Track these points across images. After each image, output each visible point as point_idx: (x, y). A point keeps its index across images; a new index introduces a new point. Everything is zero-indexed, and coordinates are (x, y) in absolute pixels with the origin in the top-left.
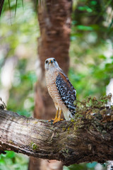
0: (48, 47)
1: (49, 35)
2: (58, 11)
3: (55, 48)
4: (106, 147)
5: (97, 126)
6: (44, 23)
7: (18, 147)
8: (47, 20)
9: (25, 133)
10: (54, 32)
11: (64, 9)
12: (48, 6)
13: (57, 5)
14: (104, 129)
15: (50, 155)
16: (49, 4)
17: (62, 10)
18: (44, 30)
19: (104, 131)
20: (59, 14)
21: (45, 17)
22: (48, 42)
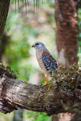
0: (62, 35)
1: (62, 26)
2: (68, 9)
3: (66, 35)
4: (72, 101)
5: (65, 87)
6: (58, 18)
7: (21, 104)
8: (60, 16)
9: (25, 94)
10: (65, 24)
11: (71, 7)
12: (60, 6)
13: (67, 4)
14: (69, 88)
15: (40, 109)
16: (61, 4)
17: (70, 8)
18: (58, 23)
19: (69, 90)
20: (69, 11)
21: (59, 13)
22: (61, 31)
